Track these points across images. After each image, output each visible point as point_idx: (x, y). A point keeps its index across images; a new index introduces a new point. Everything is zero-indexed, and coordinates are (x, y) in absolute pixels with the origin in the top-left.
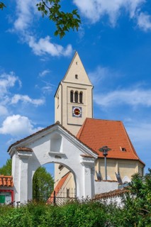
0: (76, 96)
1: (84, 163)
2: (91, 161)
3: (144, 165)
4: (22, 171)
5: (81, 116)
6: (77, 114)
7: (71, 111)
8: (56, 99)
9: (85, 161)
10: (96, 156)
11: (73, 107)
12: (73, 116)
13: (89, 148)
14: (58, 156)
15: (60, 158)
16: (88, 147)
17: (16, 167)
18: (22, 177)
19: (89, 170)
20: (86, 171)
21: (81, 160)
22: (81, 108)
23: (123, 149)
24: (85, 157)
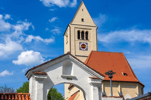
0: (83, 35)
1: (92, 83)
2: (99, 82)
3: (144, 86)
4: (38, 90)
5: (87, 50)
6: (84, 48)
7: (78, 46)
8: (65, 37)
9: (93, 82)
10: (103, 78)
11: (80, 43)
12: (80, 49)
13: (97, 72)
14: (69, 78)
15: (71, 79)
16: (95, 71)
17: (33, 87)
18: (38, 94)
19: (96, 88)
20: (94, 90)
21: (90, 81)
22: (87, 44)
23: (124, 74)
24: (93, 79)
